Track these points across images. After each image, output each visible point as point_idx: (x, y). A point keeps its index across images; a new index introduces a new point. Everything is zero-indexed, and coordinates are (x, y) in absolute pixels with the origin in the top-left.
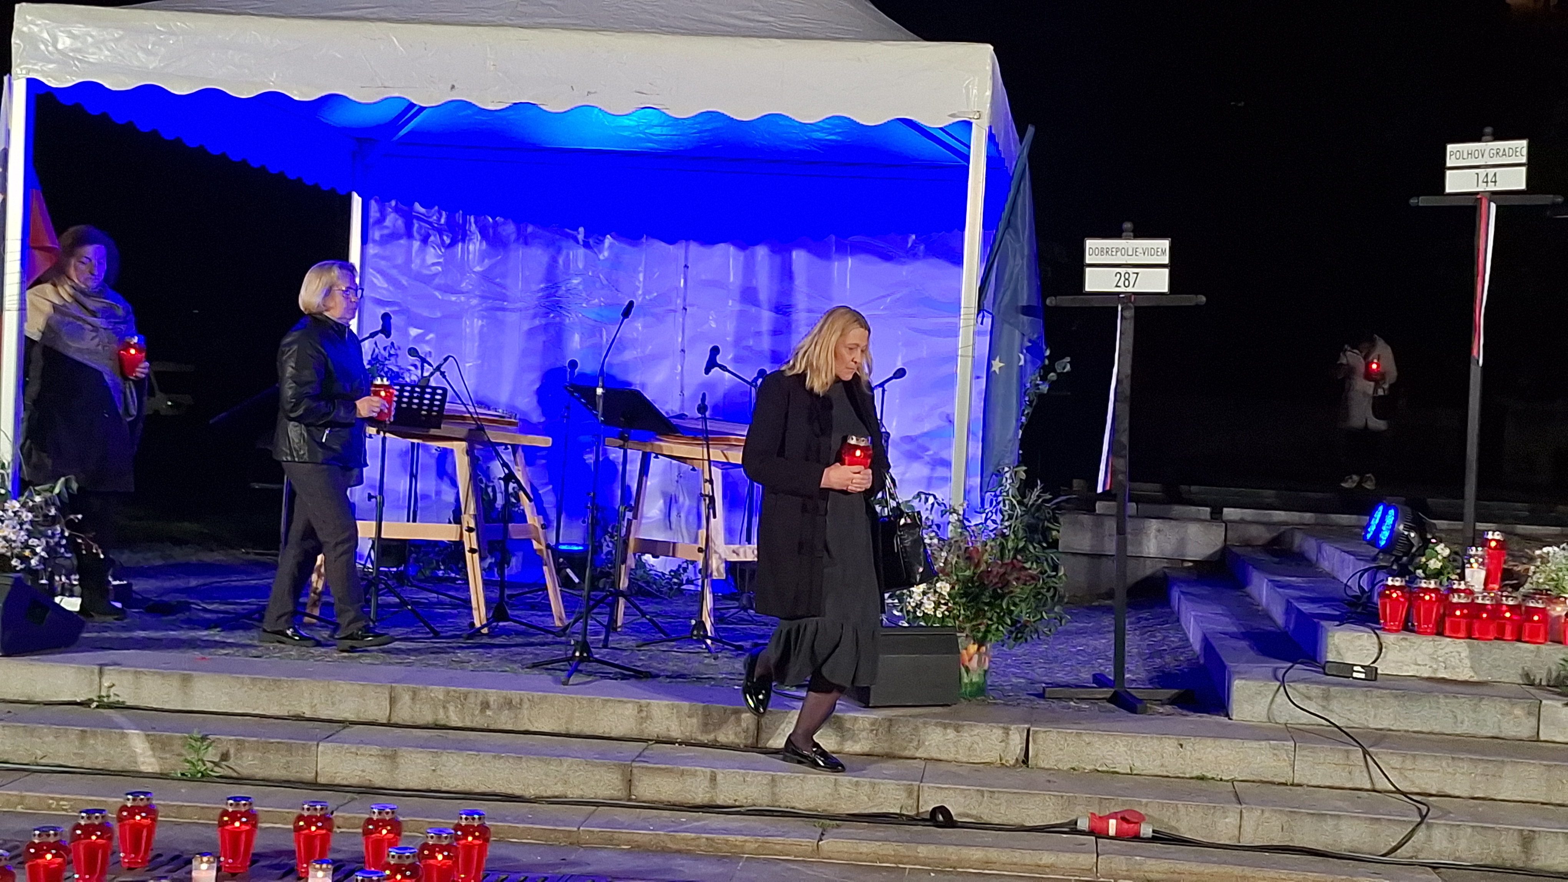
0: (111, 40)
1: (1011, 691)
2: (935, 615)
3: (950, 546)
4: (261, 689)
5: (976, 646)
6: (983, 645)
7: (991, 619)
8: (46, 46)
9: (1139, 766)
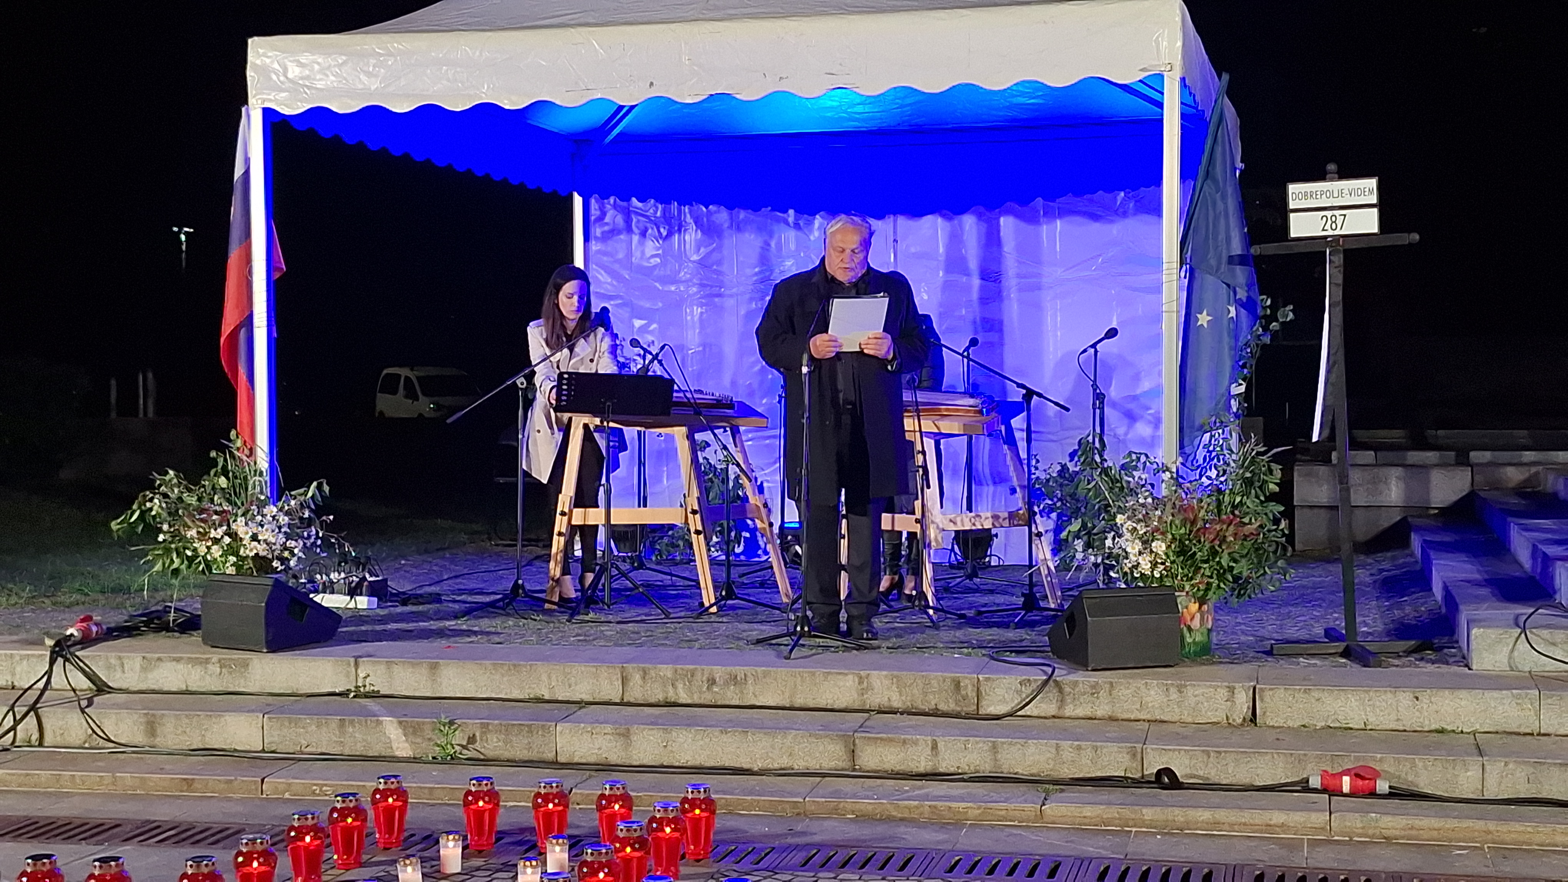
0: (335, 66)
1: (1238, 649)
2: (1153, 576)
3: (1165, 505)
4: (503, 675)
5: (1197, 605)
6: (1205, 604)
7: (1211, 577)
8: (278, 76)
9: (1374, 721)
